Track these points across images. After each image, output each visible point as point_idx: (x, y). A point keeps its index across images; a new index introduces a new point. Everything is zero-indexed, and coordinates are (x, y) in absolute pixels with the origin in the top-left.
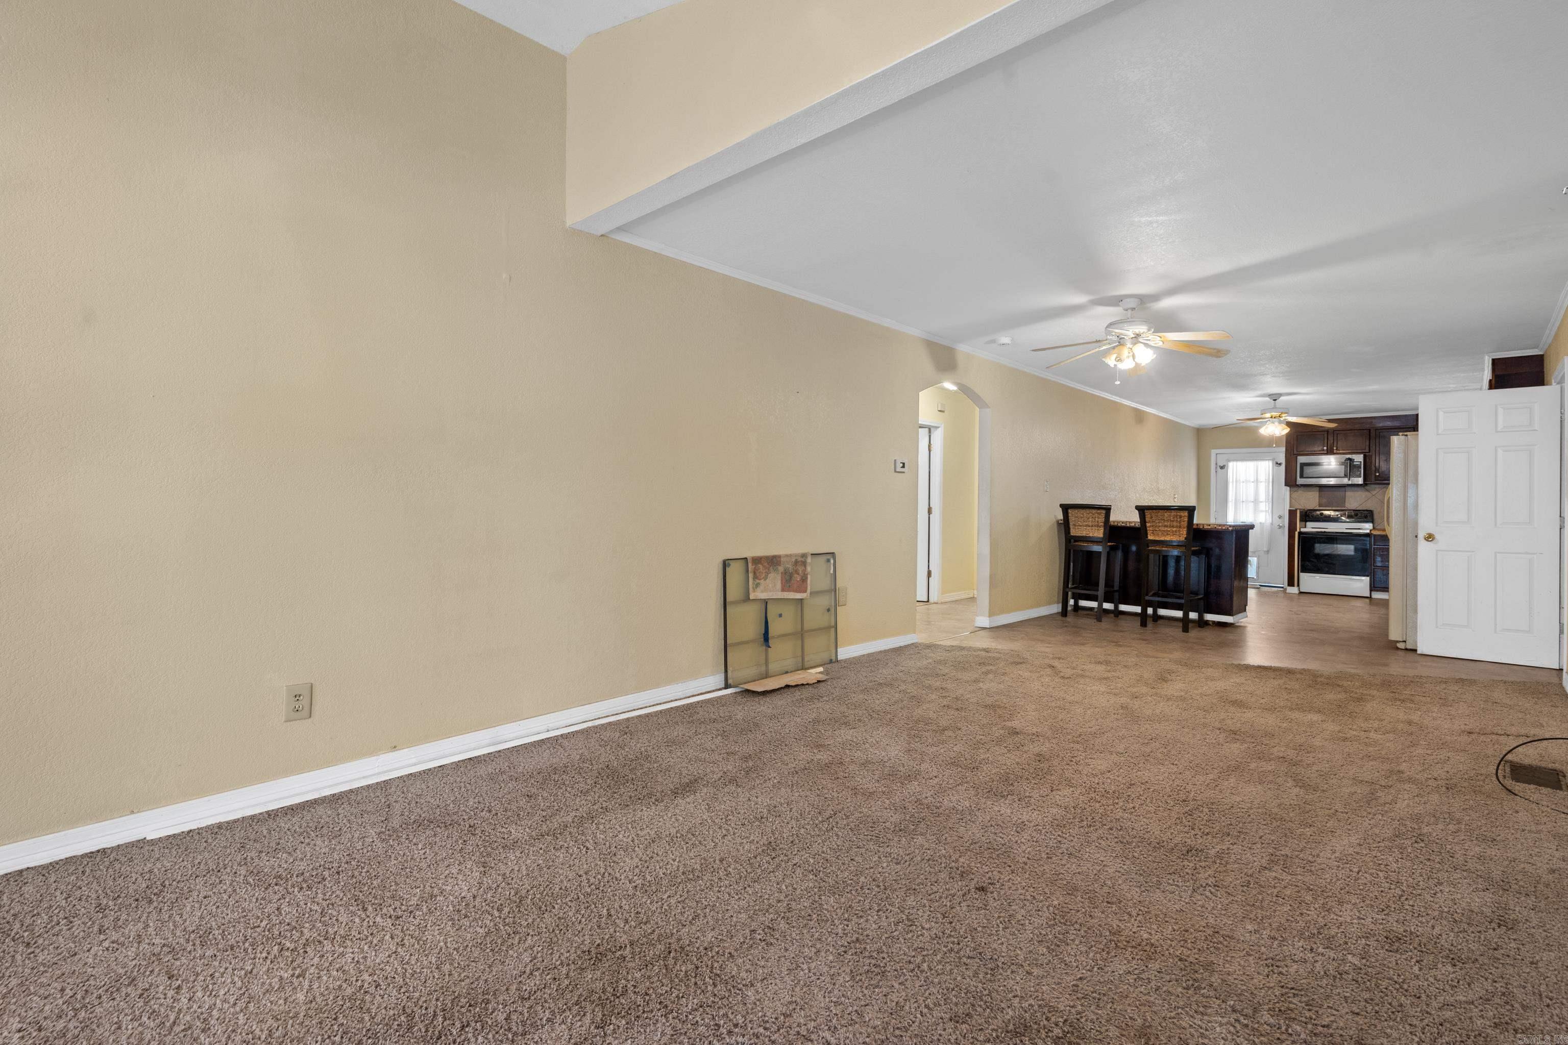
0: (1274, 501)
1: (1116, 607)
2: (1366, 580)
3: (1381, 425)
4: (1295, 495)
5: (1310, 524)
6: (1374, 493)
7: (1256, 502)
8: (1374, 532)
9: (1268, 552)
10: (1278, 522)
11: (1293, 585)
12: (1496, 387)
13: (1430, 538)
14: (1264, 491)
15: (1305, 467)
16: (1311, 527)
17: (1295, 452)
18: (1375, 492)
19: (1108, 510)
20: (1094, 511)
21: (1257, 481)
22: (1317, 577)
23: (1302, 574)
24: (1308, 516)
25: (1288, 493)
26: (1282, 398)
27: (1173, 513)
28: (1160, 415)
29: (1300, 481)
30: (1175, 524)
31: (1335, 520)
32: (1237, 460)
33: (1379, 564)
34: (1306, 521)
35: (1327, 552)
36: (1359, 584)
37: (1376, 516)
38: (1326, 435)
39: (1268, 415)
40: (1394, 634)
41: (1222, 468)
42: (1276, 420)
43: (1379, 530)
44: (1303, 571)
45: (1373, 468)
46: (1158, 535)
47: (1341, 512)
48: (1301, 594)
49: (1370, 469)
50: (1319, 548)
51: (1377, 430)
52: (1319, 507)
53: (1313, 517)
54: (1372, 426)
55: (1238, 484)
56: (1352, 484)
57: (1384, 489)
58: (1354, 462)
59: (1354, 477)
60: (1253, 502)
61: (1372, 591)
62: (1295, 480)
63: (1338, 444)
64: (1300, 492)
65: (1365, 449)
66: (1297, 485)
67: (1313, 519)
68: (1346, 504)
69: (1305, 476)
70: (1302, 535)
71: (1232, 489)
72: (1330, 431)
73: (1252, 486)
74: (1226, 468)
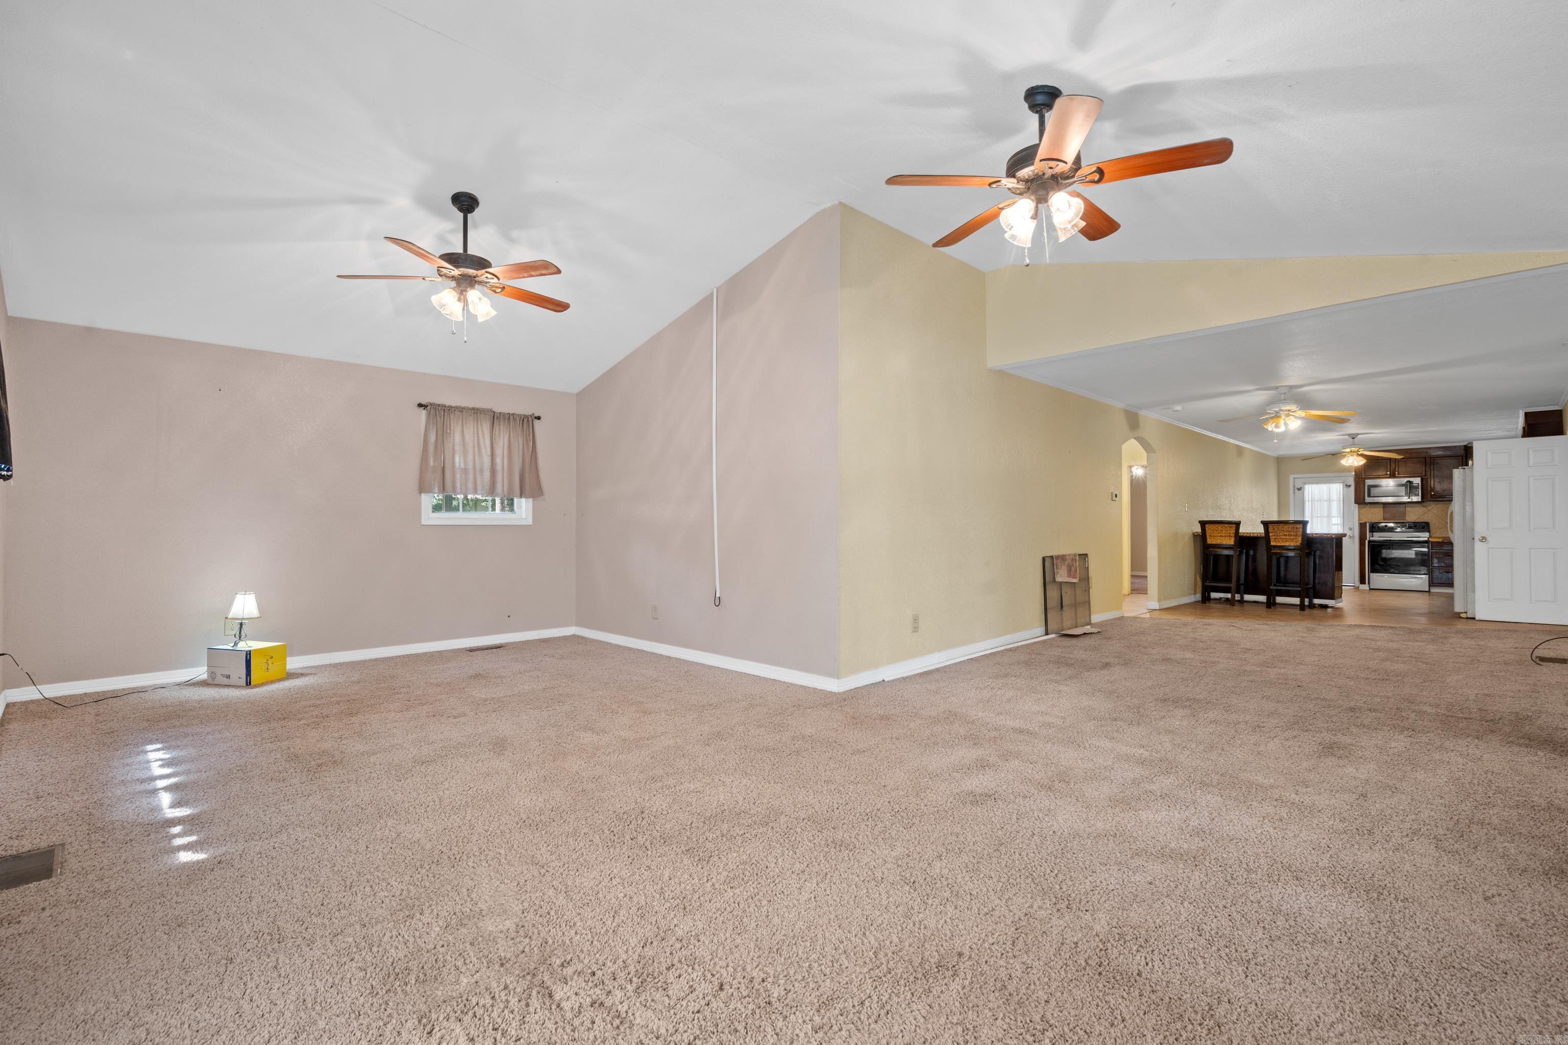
0: (1345, 516)
1: (1242, 597)
2: (1425, 577)
3: (1434, 454)
4: (1363, 511)
5: (1378, 534)
6: (1430, 508)
7: (1329, 515)
8: (1431, 540)
10: (1349, 532)
11: (1364, 583)
12: (1529, 436)
13: (1483, 539)
14: (1336, 508)
15: (1370, 488)
16: (1378, 537)
17: (1363, 476)
19: (1237, 524)
20: (1227, 525)
21: (1329, 500)
22: (1386, 576)
23: (1371, 574)
25: (1358, 509)
26: (1359, 436)
27: (1291, 526)
29: (1368, 500)
30: (1292, 533)
31: (1391, 530)
32: (1312, 483)
33: (1436, 565)
34: (1373, 532)
35: (1392, 556)
36: (1419, 580)
37: (1431, 528)
38: (1389, 462)
39: (1348, 450)
40: (1458, 608)
41: (1299, 489)
42: (1356, 454)
43: (1434, 538)
44: (1372, 570)
45: (1429, 489)
46: (1279, 542)
47: (1403, 524)
48: (1372, 591)
49: (1427, 490)
50: (1386, 553)
51: (1431, 458)
52: (1384, 520)
53: (1379, 528)
54: (1427, 455)
55: (1313, 501)
56: (1412, 501)
57: (1438, 505)
58: (1413, 483)
59: (1411, 496)
60: (1326, 517)
61: (1430, 587)
62: (1363, 498)
63: (1398, 470)
64: (1368, 509)
65: (1422, 474)
66: (1365, 502)
67: (1378, 530)
68: (1407, 517)
69: (1370, 495)
70: (1370, 543)
71: (1309, 506)
72: (1392, 459)
73: (1326, 503)
74: (1302, 489)
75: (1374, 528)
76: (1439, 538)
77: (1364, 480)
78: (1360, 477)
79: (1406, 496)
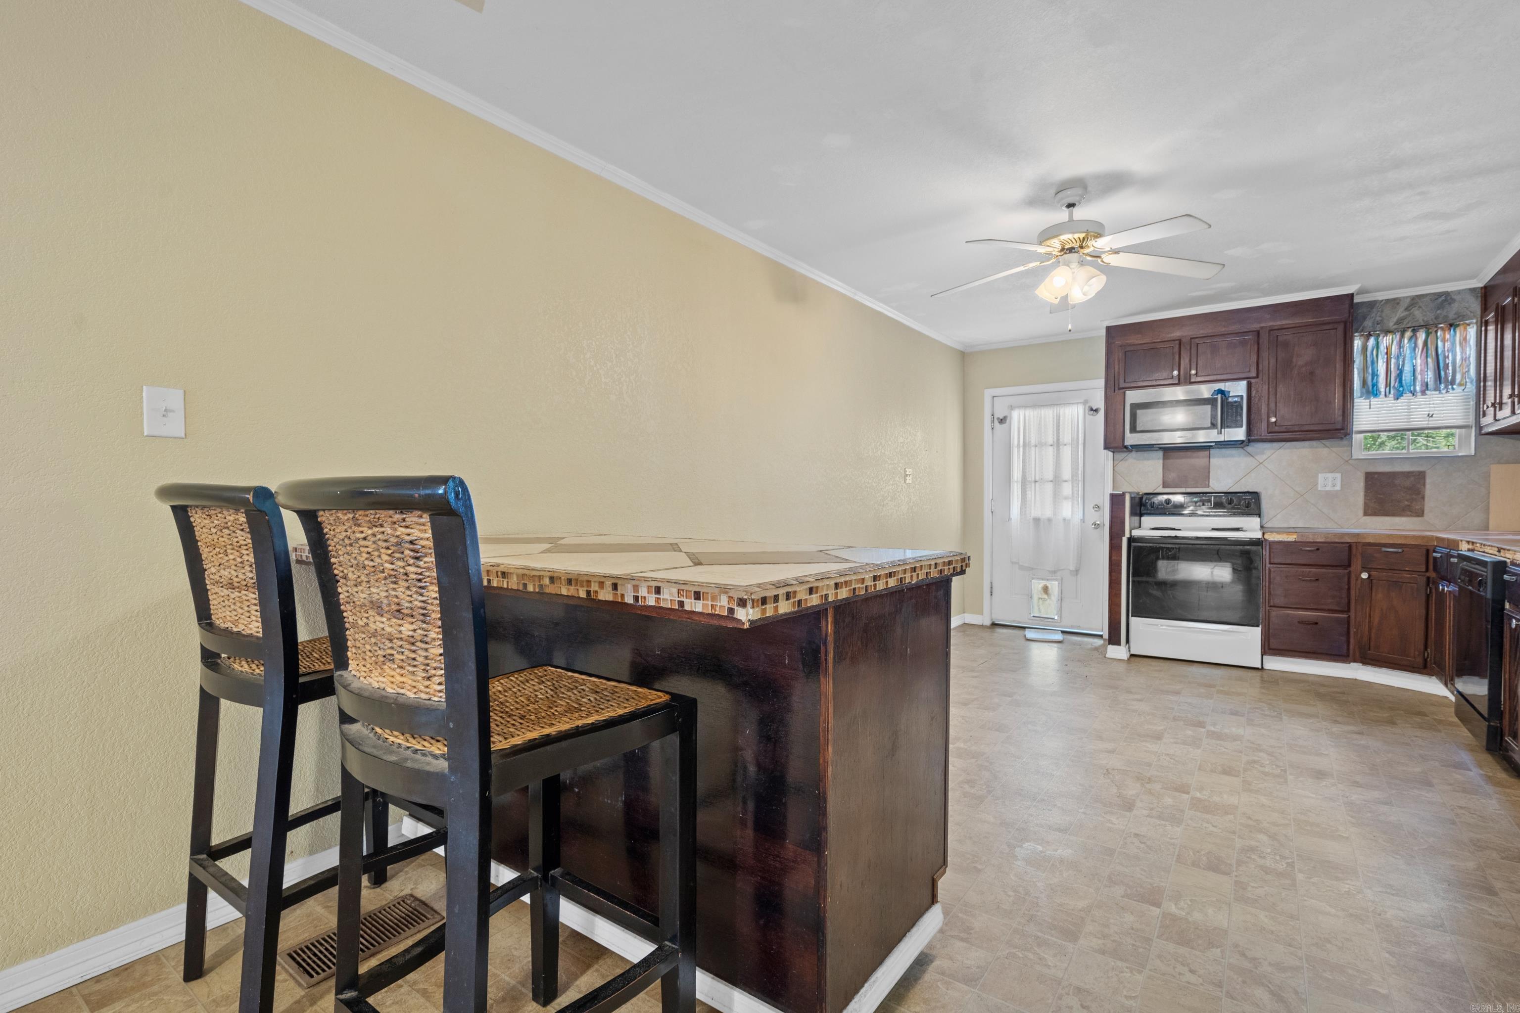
0: (1086, 477)
2: (1255, 634)
4: (1122, 466)
5: (1149, 521)
6: (1261, 458)
7: (1057, 480)
8: (1270, 537)
9: (1077, 571)
10: (1093, 517)
11: (1118, 643)
14: (1069, 463)
15: (1139, 412)
16: (1151, 527)
17: (1122, 385)
18: (1265, 457)
21: (1058, 444)
22: (1163, 627)
23: (1134, 620)
24: (1145, 505)
25: (1110, 463)
29: (1130, 439)
31: (1175, 510)
32: (1025, 406)
33: (1279, 601)
34: (1141, 515)
35: (1180, 577)
36: (1241, 642)
37: (1265, 505)
38: (1176, 349)
41: (1002, 421)
42: (1073, 256)
43: (1274, 531)
44: (1135, 614)
45: (1264, 409)
47: (1203, 498)
48: (1133, 659)
49: (1259, 410)
50: (1166, 570)
51: (1271, 332)
52: (1164, 487)
53: (1153, 507)
54: (1262, 325)
55: (1027, 448)
56: (1224, 441)
57: (1281, 451)
58: (1229, 396)
59: (1228, 427)
60: (1051, 481)
61: (1264, 657)
62: (1121, 436)
63: (1199, 362)
64: (1132, 461)
65: (1250, 371)
66: (1126, 447)
67: (1152, 512)
68: (1211, 480)
69: (1138, 429)
70: (1133, 544)
71: (1019, 458)
72: (1183, 340)
73: (1050, 452)
74: (1007, 421)
76: (1287, 532)
77: (1122, 391)
78: (1117, 386)
79: (1217, 428)
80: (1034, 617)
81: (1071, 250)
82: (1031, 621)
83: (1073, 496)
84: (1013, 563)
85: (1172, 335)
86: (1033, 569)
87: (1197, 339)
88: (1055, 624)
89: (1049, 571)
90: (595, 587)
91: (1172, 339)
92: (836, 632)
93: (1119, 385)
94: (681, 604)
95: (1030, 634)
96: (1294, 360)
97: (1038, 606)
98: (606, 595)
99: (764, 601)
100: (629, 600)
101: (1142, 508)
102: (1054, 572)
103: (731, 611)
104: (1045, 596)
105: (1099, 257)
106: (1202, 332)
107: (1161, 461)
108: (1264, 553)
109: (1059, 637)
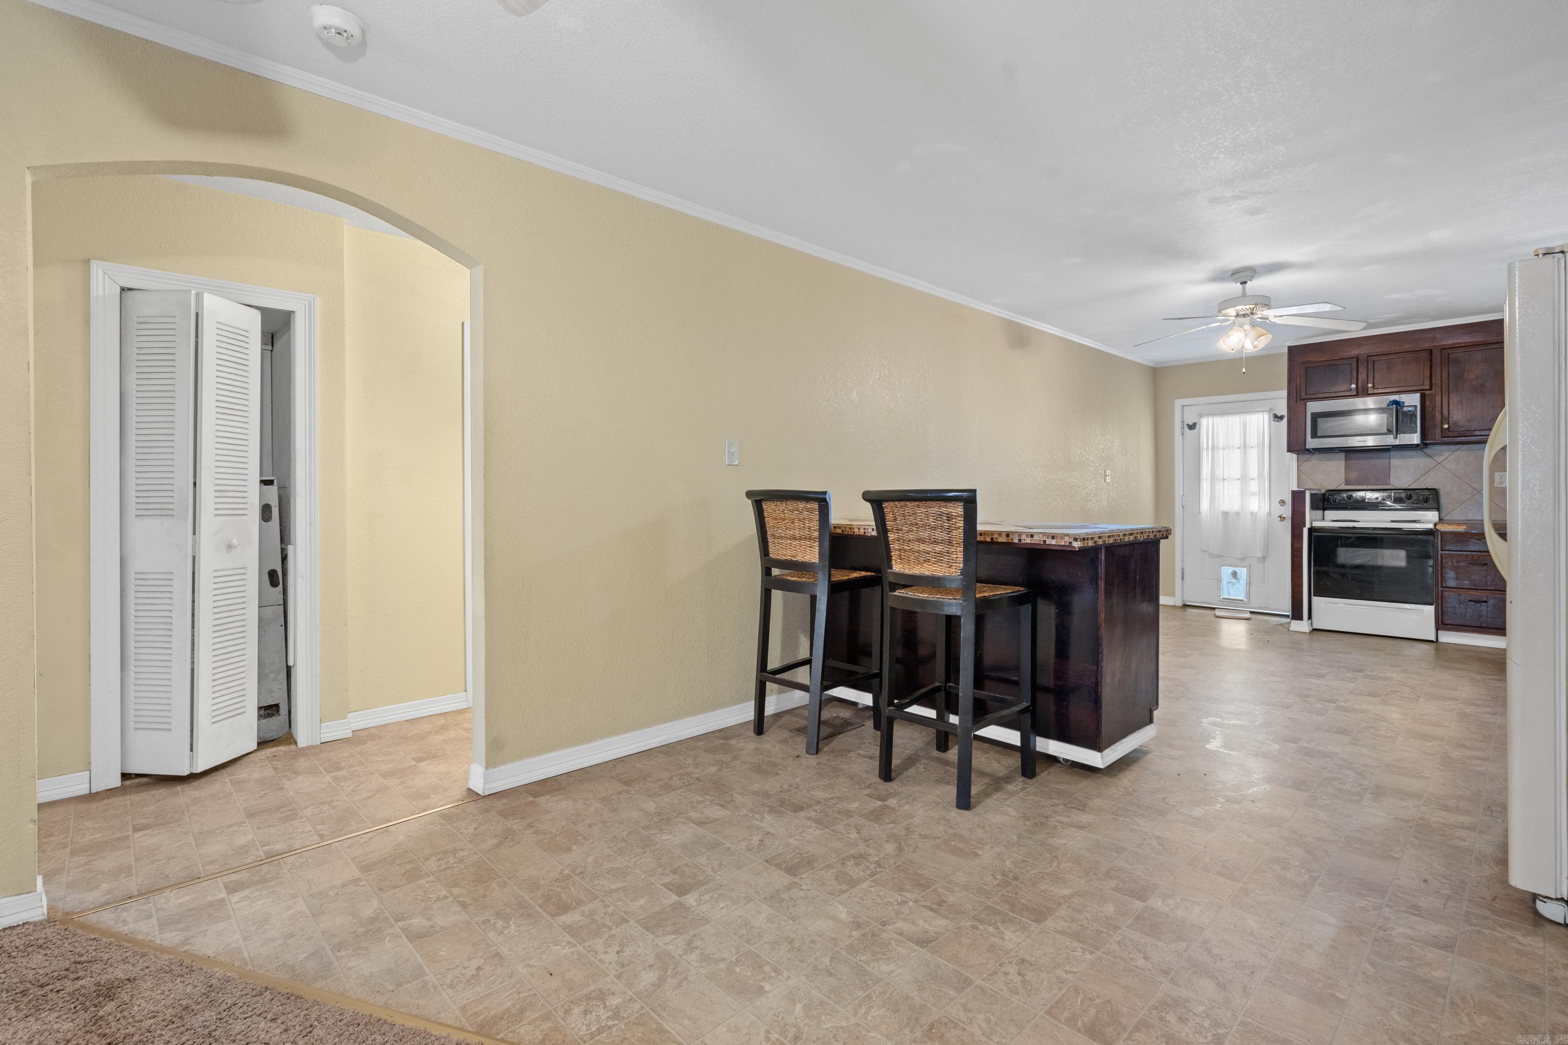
0: (1271, 477)
2: (1429, 611)
3: (1451, 340)
4: (1306, 466)
5: (1331, 514)
6: (1439, 459)
7: (1244, 478)
8: (1442, 528)
9: (1264, 559)
10: (1278, 511)
11: (1300, 618)
14: (1256, 463)
15: (1320, 420)
16: (1332, 520)
17: (1303, 396)
18: (1443, 458)
20: (802, 505)
21: (1244, 446)
22: (1343, 605)
23: (1315, 599)
24: (1328, 500)
25: (1295, 463)
27: (936, 507)
28: (1067, 337)
29: (1313, 443)
30: (940, 534)
32: (1213, 415)
33: (1451, 583)
34: (1323, 509)
35: (1358, 561)
36: (1416, 618)
37: (1444, 500)
38: (1354, 365)
39: (1231, 312)
41: (1192, 427)
42: (1244, 320)
43: (1450, 523)
44: (1317, 594)
45: (1438, 417)
46: (911, 561)
47: (1391, 495)
48: (1314, 632)
49: (1433, 417)
50: (1346, 556)
51: (1443, 351)
52: (1346, 484)
53: (1335, 502)
54: (1434, 344)
55: (1215, 450)
56: (1400, 445)
57: (1459, 453)
58: (1404, 406)
59: (1403, 433)
60: (1239, 479)
61: (1439, 632)
62: (1304, 440)
63: (1376, 376)
64: (1315, 462)
65: (1423, 384)
66: (1308, 450)
67: (1335, 506)
68: (1391, 478)
69: (1319, 434)
70: (1314, 534)
71: (1207, 459)
72: (1361, 358)
73: (1238, 454)
74: (1197, 427)
75: (1324, 501)
76: (1459, 523)
77: (1303, 401)
78: (1298, 397)
79: (1393, 434)
80: (1223, 598)
81: (1244, 316)
82: (1220, 603)
83: (1259, 492)
84: (1203, 551)
85: (1350, 353)
86: (1222, 556)
87: (1373, 357)
88: (1245, 605)
89: (1237, 558)
90: (996, 536)
91: (1349, 357)
92: (1106, 560)
93: (1300, 397)
94: (1045, 541)
95: (1218, 613)
96: (1466, 374)
97: (1228, 589)
98: (1003, 539)
99: (1084, 539)
100: (1016, 541)
101: (1325, 503)
102: (1243, 559)
103: (1070, 543)
104: (1234, 581)
105: (1268, 319)
106: (1378, 350)
107: (1343, 462)
108: (1436, 542)
109: (1248, 615)
